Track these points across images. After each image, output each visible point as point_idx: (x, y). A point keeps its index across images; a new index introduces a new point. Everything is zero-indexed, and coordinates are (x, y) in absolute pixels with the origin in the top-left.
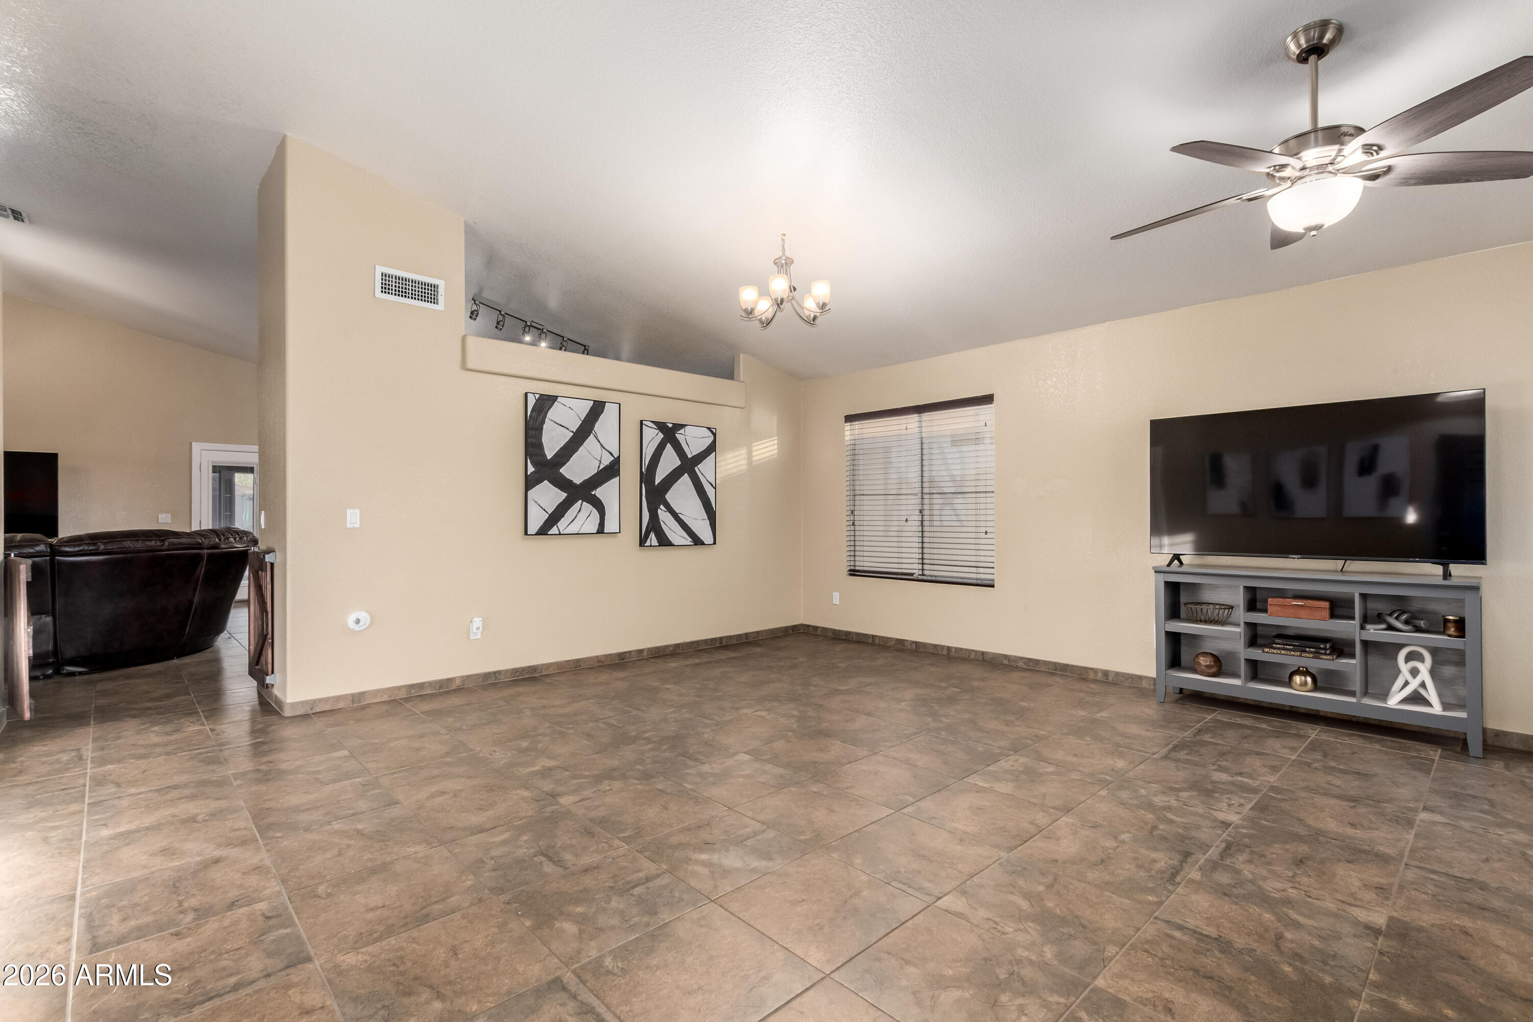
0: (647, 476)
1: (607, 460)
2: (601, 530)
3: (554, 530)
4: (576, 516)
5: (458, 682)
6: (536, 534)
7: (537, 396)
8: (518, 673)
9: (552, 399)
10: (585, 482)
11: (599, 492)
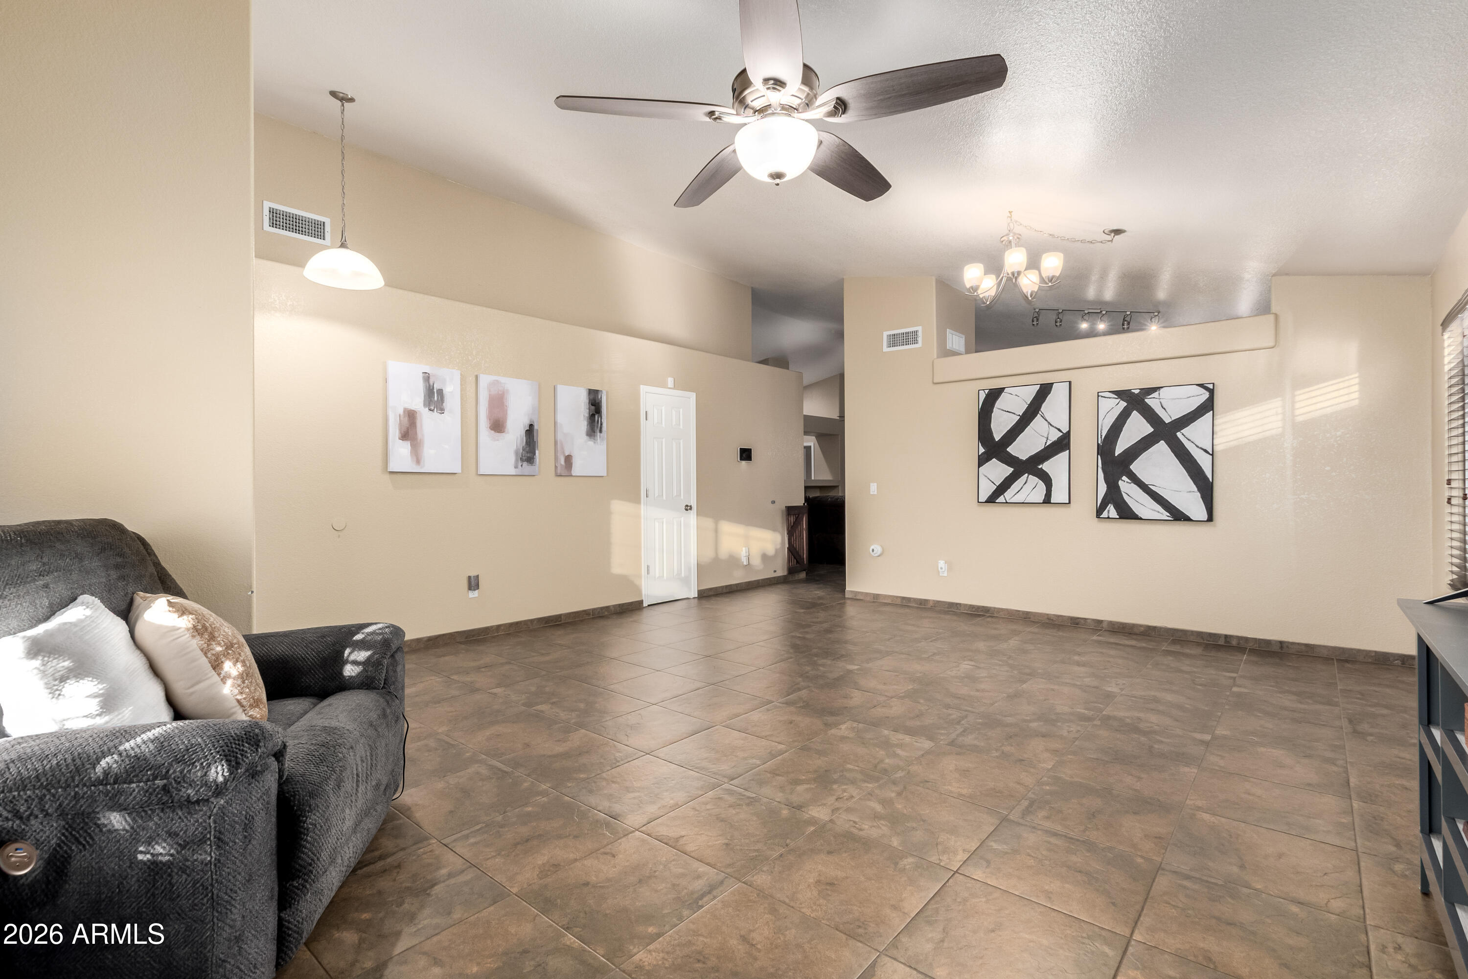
0: (1105, 448)
1: (1055, 436)
2: (1047, 500)
3: (1001, 499)
4: (1022, 488)
5: (931, 604)
6: (985, 502)
7: (987, 391)
8: (974, 609)
9: (1001, 390)
10: (1031, 458)
11: (1046, 466)
